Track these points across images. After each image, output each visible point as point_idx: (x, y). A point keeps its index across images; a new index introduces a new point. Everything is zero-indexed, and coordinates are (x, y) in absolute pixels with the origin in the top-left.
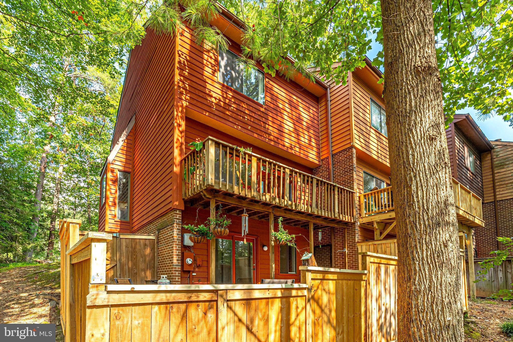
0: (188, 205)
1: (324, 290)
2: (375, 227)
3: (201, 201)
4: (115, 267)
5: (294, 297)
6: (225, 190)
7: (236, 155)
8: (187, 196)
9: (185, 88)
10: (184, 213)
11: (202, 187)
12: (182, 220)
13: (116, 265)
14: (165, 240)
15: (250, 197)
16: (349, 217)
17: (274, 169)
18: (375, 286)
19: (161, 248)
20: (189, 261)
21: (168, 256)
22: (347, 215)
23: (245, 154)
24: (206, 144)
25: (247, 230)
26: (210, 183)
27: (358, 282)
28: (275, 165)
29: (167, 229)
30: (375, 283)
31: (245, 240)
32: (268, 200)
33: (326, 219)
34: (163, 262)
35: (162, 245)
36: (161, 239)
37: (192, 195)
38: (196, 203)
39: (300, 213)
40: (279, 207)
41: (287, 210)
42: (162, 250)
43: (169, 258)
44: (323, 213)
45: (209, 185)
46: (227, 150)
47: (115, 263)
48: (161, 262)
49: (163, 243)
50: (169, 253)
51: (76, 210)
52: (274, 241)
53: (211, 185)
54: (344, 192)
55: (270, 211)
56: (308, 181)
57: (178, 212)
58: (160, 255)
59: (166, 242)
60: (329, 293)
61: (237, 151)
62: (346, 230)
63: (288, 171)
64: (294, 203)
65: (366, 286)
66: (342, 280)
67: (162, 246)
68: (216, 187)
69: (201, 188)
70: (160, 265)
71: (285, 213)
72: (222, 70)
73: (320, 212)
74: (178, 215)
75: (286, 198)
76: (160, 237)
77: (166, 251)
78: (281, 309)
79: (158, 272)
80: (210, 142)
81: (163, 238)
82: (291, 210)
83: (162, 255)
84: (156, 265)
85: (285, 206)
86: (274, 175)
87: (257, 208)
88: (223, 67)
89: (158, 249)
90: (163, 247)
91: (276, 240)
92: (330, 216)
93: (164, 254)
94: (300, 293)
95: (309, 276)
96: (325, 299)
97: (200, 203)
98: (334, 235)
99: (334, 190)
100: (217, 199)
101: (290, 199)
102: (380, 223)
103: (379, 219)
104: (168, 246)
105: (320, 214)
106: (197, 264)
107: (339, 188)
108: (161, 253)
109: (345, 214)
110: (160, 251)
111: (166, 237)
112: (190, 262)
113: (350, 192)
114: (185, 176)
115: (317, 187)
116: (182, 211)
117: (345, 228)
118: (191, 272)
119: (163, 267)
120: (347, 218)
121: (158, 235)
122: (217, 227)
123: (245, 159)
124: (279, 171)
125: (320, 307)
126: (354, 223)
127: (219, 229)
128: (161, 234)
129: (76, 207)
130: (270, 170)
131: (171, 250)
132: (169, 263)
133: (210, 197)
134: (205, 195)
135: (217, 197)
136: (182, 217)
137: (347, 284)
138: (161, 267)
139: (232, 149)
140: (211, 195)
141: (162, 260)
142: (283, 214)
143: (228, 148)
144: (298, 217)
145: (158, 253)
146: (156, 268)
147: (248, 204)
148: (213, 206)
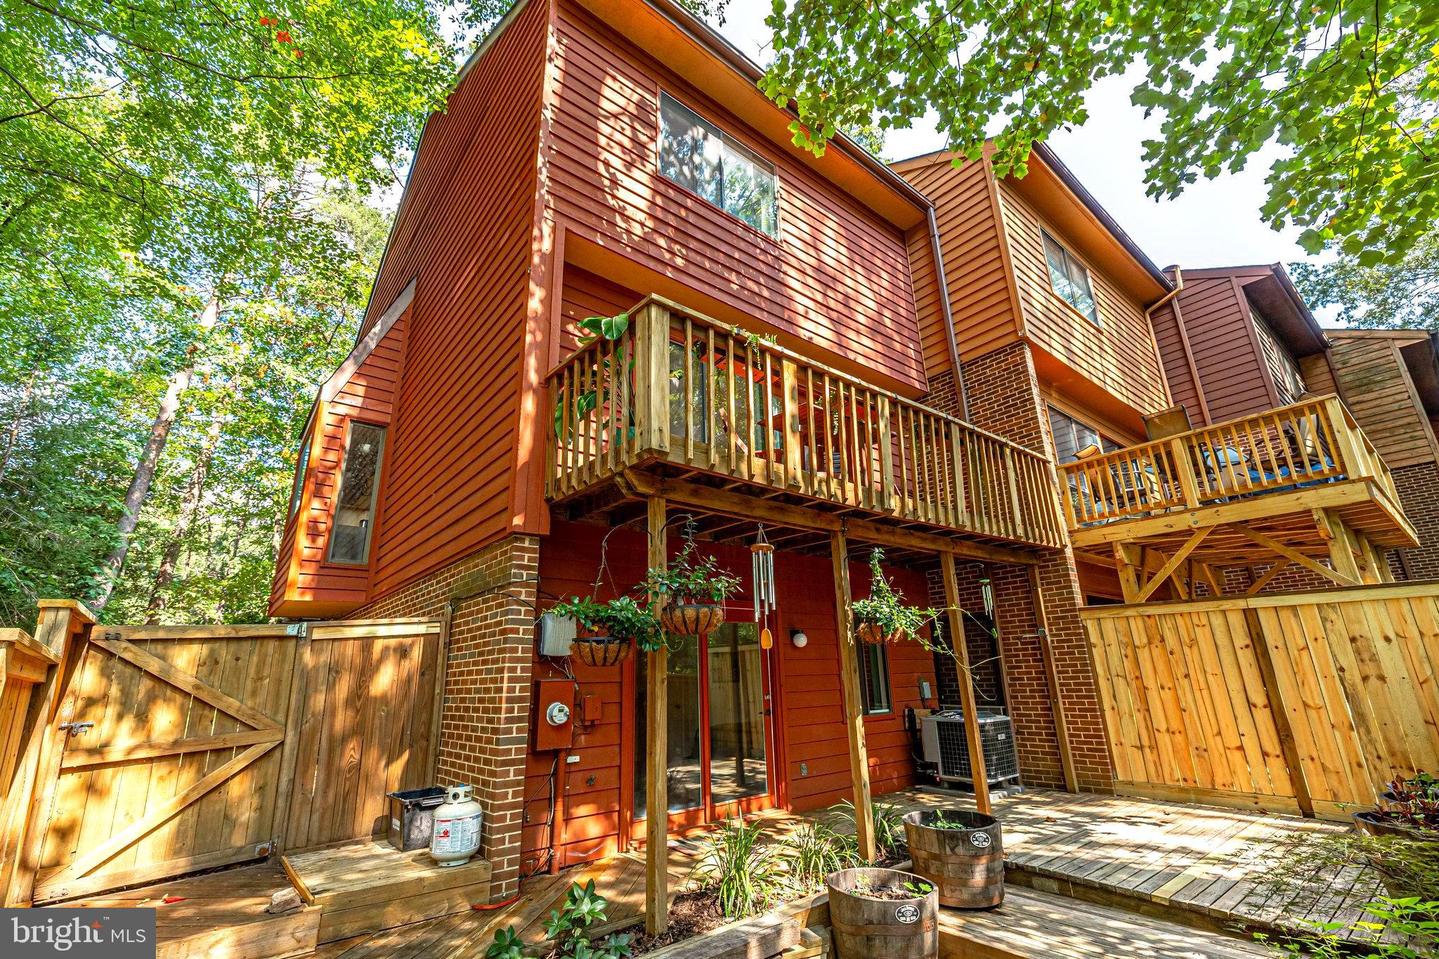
0: (562, 518)
2: (1121, 561)
3: (606, 505)
4: (277, 754)
6: (703, 467)
7: (736, 357)
8: (564, 488)
10: (546, 544)
11: (624, 457)
12: (540, 569)
13: (282, 743)
14: (474, 638)
15: (782, 486)
16: (1049, 533)
17: (847, 396)
19: (459, 666)
20: (558, 713)
21: (481, 700)
22: (1045, 527)
23: (764, 350)
24: (639, 320)
26: (655, 444)
28: (848, 386)
29: (485, 601)
34: (461, 718)
35: (464, 656)
36: (461, 633)
37: (583, 486)
38: (590, 511)
40: (862, 515)
41: (885, 521)
42: (462, 674)
43: (486, 710)
44: (987, 527)
45: (650, 450)
46: (708, 338)
47: (280, 737)
48: (453, 718)
49: (468, 648)
50: (487, 690)
51: (244, 525)
53: (659, 452)
54: (1027, 463)
55: (837, 527)
57: (527, 544)
58: (451, 692)
59: (476, 646)
61: (740, 341)
62: (1037, 571)
63: (884, 402)
67: (463, 660)
68: (675, 458)
69: (617, 461)
70: (448, 726)
71: (878, 530)
74: (526, 557)
76: (459, 625)
77: (474, 682)
79: (442, 753)
80: (654, 311)
81: (470, 631)
82: (895, 523)
83: (460, 692)
84: (434, 728)
85: (884, 510)
87: (798, 520)
89: (449, 666)
90: (467, 664)
93: (469, 691)
97: (605, 509)
99: (1002, 455)
100: (672, 496)
102: (1132, 547)
103: (1133, 535)
104: (485, 662)
106: (583, 721)
107: (1012, 450)
108: (456, 683)
110: (454, 674)
111: (479, 628)
112: (560, 718)
113: (1038, 459)
114: (557, 425)
116: (543, 541)
117: (1031, 566)
118: (563, 755)
119: (460, 737)
120: (1045, 538)
121: (453, 619)
122: (681, 603)
123: (763, 367)
124: (861, 405)
126: (1060, 551)
127: (690, 612)
128: (462, 616)
129: (247, 517)
131: (494, 681)
132: (484, 730)
133: (650, 492)
134: (629, 486)
135: (674, 490)
136: (542, 560)
138: (451, 736)
139: (723, 335)
140: (653, 484)
141: (458, 709)
142: (873, 536)
143: (711, 333)
144: (913, 543)
145: (447, 683)
146: (433, 740)
147: (771, 509)
148: (657, 524)
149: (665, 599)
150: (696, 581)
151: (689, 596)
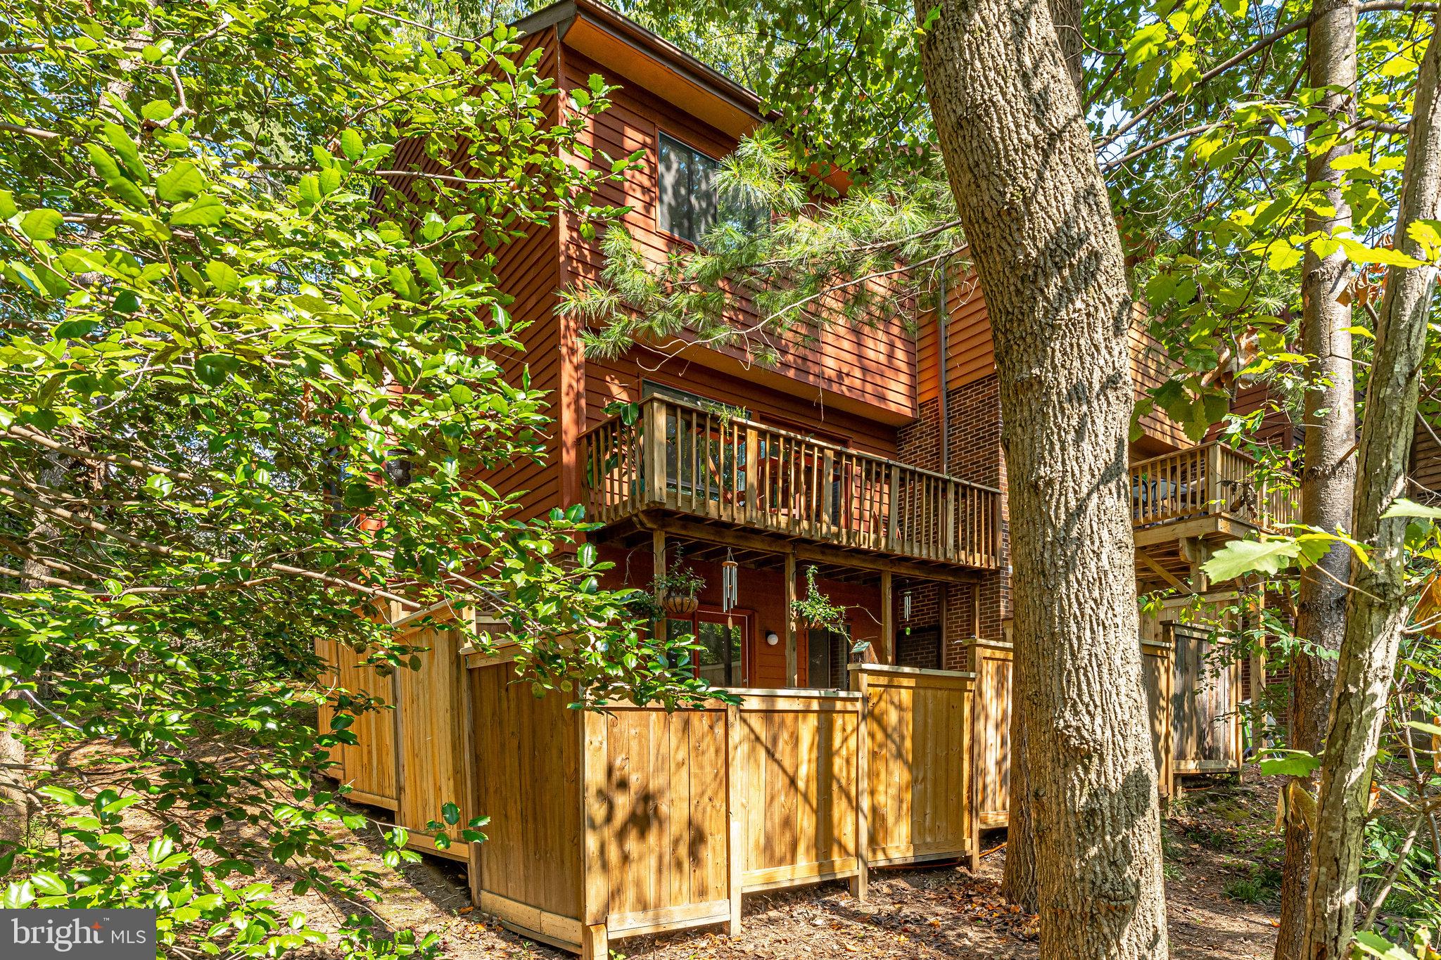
1: (892, 703)
3: (626, 533)
5: (839, 712)
6: (687, 511)
7: (712, 429)
9: (581, 260)
11: (638, 505)
15: (742, 522)
16: (984, 556)
17: (798, 452)
18: (994, 701)
22: (979, 551)
23: (732, 423)
25: (735, 597)
26: (657, 499)
27: (957, 694)
28: (799, 443)
30: (994, 694)
31: (730, 621)
32: (783, 525)
33: (923, 564)
39: (858, 552)
40: (809, 542)
41: (826, 547)
44: (916, 551)
45: (654, 502)
46: (692, 418)
52: (797, 622)
53: (660, 503)
54: (972, 496)
55: (788, 550)
56: (878, 474)
60: (900, 708)
61: (715, 419)
62: (977, 589)
63: (830, 454)
64: (844, 531)
65: (974, 701)
66: (926, 688)
68: (670, 506)
69: (634, 506)
71: (823, 553)
72: (668, 197)
73: (907, 549)
75: (825, 517)
78: (819, 729)
80: (656, 405)
82: (838, 548)
85: (822, 538)
86: (797, 466)
87: (758, 545)
88: (670, 191)
91: (802, 619)
92: (933, 557)
94: (849, 707)
95: (865, 679)
96: (893, 717)
98: (948, 602)
99: (944, 491)
100: (669, 530)
101: (835, 521)
105: (907, 553)
107: (957, 485)
109: (972, 550)
113: (987, 492)
114: (589, 475)
115: (901, 486)
117: (974, 585)
120: (978, 561)
122: (673, 594)
123: (731, 434)
124: (809, 457)
125: (884, 729)
126: (997, 572)
127: (678, 600)
130: (787, 455)
133: (655, 527)
134: (641, 523)
135: (670, 525)
137: (935, 697)
139: (703, 415)
140: (655, 523)
142: (819, 557)
143: (694, 416)
144: (855, 563)
147: (737, 537)
148: (659, 547)
149: (664, 593)
150: (681, 581)
151: (678, 591)
